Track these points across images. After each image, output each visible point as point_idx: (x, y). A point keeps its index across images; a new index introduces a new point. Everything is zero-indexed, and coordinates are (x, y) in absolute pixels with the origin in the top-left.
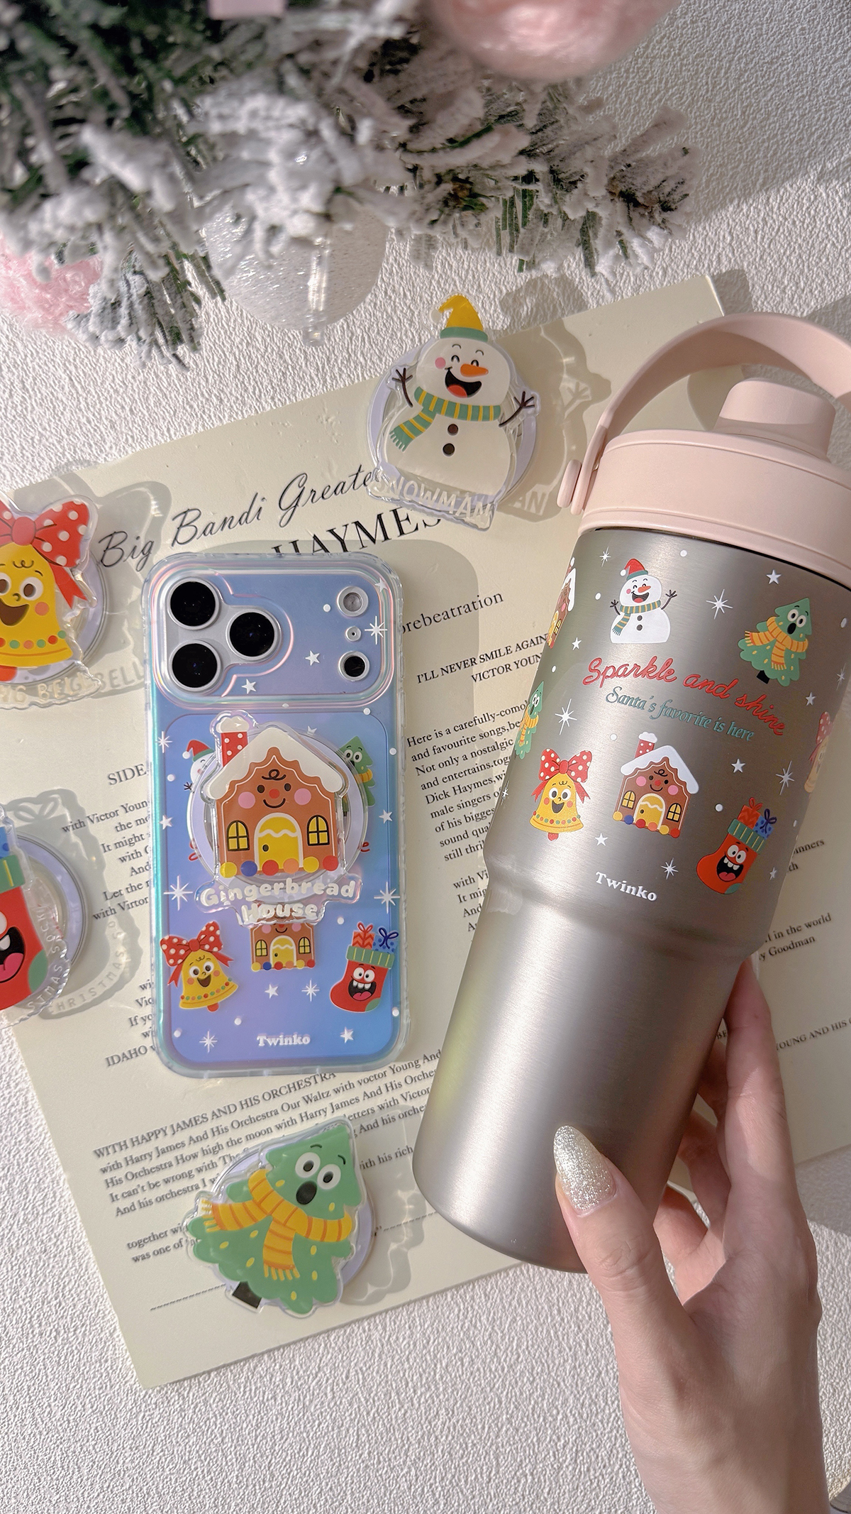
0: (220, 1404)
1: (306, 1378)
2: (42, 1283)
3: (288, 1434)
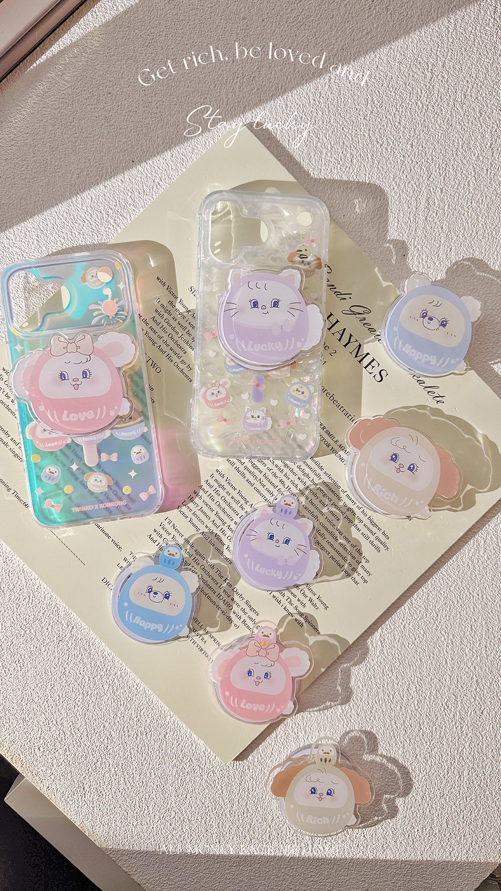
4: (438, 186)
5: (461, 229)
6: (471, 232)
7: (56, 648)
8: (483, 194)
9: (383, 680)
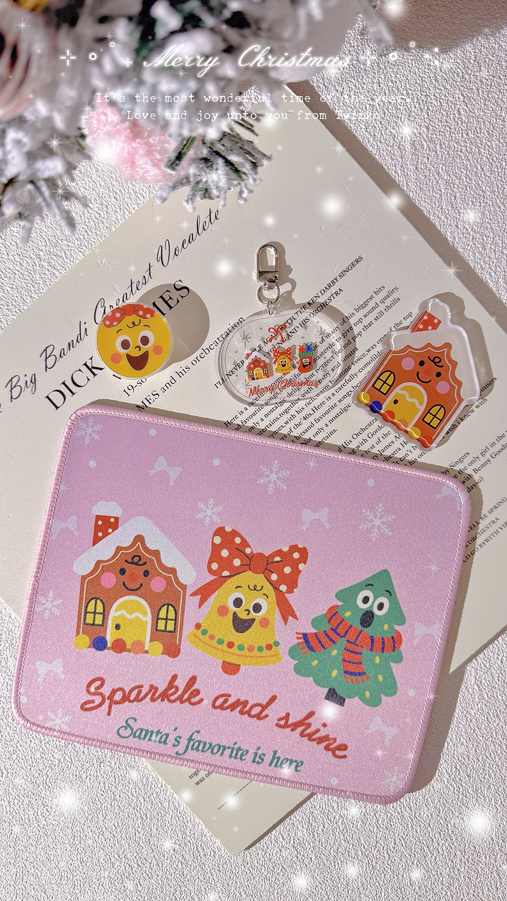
4: (423, 124)
5: (462, 170)
6: (475, 169)
7: (98, 772)
8: (479, 120)
9: (490, 729)
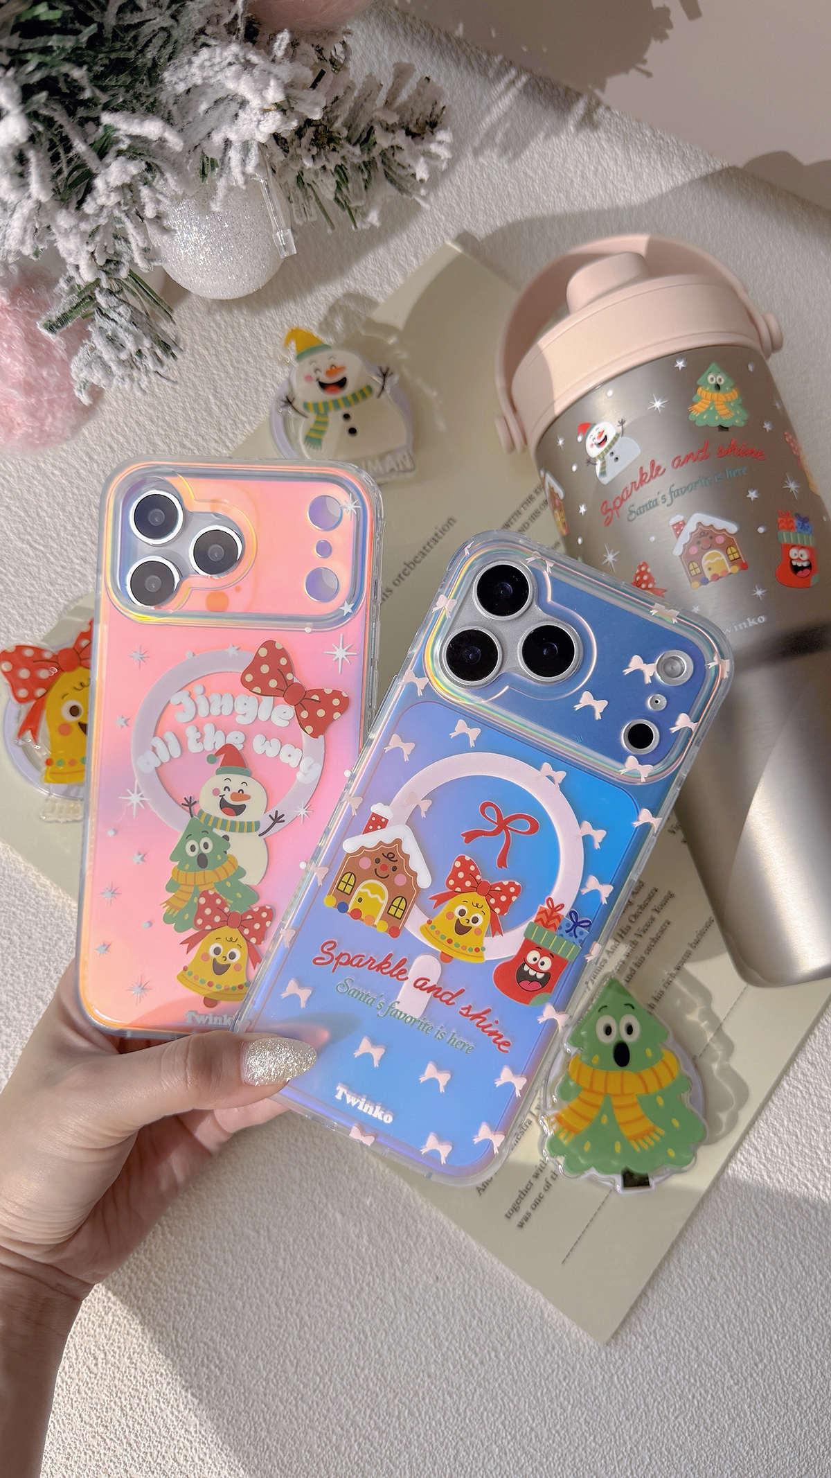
0: (674, 1318)
1: (725, 1239)
2: (453, 1312)
3: (746, 1304)
